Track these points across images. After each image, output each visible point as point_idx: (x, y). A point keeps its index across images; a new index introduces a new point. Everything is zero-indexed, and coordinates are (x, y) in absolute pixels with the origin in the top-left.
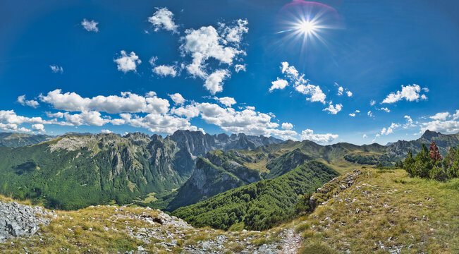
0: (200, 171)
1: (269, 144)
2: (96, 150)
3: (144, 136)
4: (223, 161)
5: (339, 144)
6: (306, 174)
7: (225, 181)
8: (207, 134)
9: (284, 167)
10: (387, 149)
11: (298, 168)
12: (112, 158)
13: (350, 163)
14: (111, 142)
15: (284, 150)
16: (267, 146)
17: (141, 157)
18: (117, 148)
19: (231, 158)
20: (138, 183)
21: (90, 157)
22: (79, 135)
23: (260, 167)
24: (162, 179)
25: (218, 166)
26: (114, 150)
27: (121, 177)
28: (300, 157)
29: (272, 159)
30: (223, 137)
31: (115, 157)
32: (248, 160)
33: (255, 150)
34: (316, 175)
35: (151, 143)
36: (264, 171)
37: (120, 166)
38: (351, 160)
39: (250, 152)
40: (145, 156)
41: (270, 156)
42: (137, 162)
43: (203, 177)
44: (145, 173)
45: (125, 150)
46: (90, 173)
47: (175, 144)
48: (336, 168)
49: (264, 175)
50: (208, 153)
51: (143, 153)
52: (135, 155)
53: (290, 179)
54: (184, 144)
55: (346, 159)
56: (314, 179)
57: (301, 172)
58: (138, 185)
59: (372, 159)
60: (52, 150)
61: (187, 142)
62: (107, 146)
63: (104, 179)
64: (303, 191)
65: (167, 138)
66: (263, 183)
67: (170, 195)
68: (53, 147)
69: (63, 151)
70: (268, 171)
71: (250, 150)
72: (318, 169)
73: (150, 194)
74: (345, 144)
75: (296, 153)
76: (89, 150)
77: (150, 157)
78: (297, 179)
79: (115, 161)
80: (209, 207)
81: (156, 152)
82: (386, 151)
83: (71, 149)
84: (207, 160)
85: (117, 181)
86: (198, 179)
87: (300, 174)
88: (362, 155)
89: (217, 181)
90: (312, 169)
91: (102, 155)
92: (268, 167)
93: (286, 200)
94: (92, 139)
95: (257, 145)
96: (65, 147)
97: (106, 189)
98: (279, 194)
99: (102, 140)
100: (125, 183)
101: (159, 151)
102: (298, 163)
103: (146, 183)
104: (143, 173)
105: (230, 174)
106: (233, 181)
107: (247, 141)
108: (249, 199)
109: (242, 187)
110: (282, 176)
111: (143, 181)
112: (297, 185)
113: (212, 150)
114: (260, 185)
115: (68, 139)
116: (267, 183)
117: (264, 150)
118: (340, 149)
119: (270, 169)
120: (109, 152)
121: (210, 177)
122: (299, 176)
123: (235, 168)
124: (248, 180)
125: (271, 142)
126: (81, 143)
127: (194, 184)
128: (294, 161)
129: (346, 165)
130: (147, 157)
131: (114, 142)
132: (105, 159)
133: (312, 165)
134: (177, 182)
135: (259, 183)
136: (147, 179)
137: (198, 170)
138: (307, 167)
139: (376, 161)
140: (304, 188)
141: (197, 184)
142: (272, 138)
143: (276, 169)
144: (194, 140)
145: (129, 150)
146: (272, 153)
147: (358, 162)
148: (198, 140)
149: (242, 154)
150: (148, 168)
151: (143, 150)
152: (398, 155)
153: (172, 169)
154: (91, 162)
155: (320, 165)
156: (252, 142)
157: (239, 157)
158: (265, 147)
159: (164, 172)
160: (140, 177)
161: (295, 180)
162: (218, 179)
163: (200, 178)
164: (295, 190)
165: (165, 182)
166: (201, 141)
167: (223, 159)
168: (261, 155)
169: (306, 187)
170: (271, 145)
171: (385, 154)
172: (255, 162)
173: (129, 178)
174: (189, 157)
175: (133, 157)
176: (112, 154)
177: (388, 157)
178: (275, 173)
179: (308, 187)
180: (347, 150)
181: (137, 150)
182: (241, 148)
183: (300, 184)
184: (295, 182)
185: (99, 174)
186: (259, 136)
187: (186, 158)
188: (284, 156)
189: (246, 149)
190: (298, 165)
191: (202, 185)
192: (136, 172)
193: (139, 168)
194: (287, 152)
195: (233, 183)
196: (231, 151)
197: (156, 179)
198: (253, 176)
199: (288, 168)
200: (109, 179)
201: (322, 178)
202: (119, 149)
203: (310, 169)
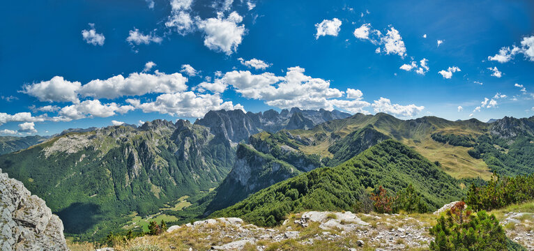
0: (242, 162)
1: (332, 120)
2: (105, 148)
3: (166, 123)
4: (271, 146)
5: (425, 118)
6: (379, 159)
7: (275, 173)
8: (249, 113)
9: (352, 150)
10: (489, 128)
11: (368, 152)
12: (127, 156)
13: (439, 144)
14: (123, 135)
15: (352, 127)
16: (329, 123)
17: (165, 152)
18: (131, 143)
19: (281, 142)
20: (164, 185)
21: (97, 158)
22: (81, 132)
23: (320, 150)
24: (195, 177)
25: (265, 153)
26: (128, 146)
27: (141, 180)
28: (372, 136)
29: (336, 139)
30: (271, 114)
31: (131, 155)
32: (305, 143)
33: (313, 128)
34: (392, 160)
35: (177, 132)
36: (326, 156)
37: (138, 166)
38: (440, 139)
39: (307, 132)
40: (170, 149)
41: (334, 136)
42: (160, 158)
43: (247, 169)
44: (172, 172)
45: (143, 145)
46: (100, 178)
47: (208, 130)
48: (420, 150)
49: (326, 161)
50: (251, 137)
51: (167, 146)
52: (156, 149)
53: (356, 166)
54: (220, 128)
55: (434, 138)
56: (390, 165)
57: (371, 155)
58: (165, 188)
59: (468, 139)
60: (47, 155)
61: (223, 125)
62: (118, 142)
63: (119, 186)
64: (373, 182)
65: (195, 123)
66: (318, 172)
67: (207, 197)
68: (49, 151)
69: (61, 154)
70: (332, 156)
71: (307, 128)
72: (395, 151)
73: (181, 199)
74: (434, 119)
75: (368, 131)
76: (96, 149)
77: (177, 150)
78: (366, 165)
79: (131, 161)
80: (247, 209)
81: (184, 143)
82: (486, 130)
83: (71, 151)
84: (251, 147)
85: (136, 185)
86: (240, 172)
87: (370, 159)
88: (455, 133)
89: (265, 173)
90: (387, 151)
91: (113, 153)
92: (330, 150)
93: (347, 196)
94: (98, 135)
95: (316, 121)
96: (63, 150)
97: (122, 198)
98: (337, 187)
99: (111, 135)
100: (147, 188)
101: (187, 140)
102: (369, 144)
103: (175, 184)
104: (170, 172)
105: (280, 162)
106: (285, 171)
107: (302, 117)
108: (297, 196)
109: (289, 180)
110: (346, 162)
111: (170, 183)
112: (366, 174)
113: (257, 133)
114: (313, 176)
115: (66, 139)
117: (325, 128)
118: (426, 125)
119: (333, 152)
120: (122, 149)
121: (255, 169)
122: (369, 162)
123: (288, 154)
124: (306, 169)
125: (334, 118)
126: (84, 141)
127: (236, 179)
128: (365, 141)
129: (434, 146)
130: (173, 151)
131: (127, 136)
132: (117, 160)
133: (388, 146)
134: (215, 180)
135: (311, 173)
136: (175, 179)
137: (240, 160)
138: (380, 149)
139: (473, 143)
140: (375, 177)
141: (240, 179)
142: (335, 112)
143: (341, 153)
144: (233, 122)
145: (148, 144)
146: (336, 132)
147: (450, 143)
148: (237, 121)
149: (296, 136)
150: (176, 165)
151: (167, 142)
152: (503, 135)
153: (207, 163)
154: (100, 165)
155: (399, 146)
156: (310, 119)
157: (292, 139)
158: (326, 125)
159: (197, 168)
160: (167, 178)
161: (364, 167)
162: (266, 170)
163: (242, 170)
164: (362, 181)
165: (200, 181)
166: (242, 122)
167: (272, 144)
168: (321, 134)
169: (377, 177)
170: (334, 121)
171: (486, 134)
172: (314, 145)
173: (151, 180)
174: (228, 145)
175: (154, 153)
176: (126, 152)
177: (489, 138)
178: (340, 158)
179: (380, 175)
180: (436, 126)
181: (158, 143)
182: (296, 127)
183: (369, 172)
184: (363, 170)
185: (111, 179)
186: (318, 110)
187: (224, 147)
188: (352, 135)
189: (302, 128)
190: (370, 147)
191: (247, 180)
192: (160, 172)
193: (163, 165)
194: (355, 130)
195: (286, 174)
196: (282, 132)
197: (187, 178)
198: (312, 163)
199: (358, 151)
200: (125, 185)
201: (401, 163)
202: (134, 144)
203: (384, 152)
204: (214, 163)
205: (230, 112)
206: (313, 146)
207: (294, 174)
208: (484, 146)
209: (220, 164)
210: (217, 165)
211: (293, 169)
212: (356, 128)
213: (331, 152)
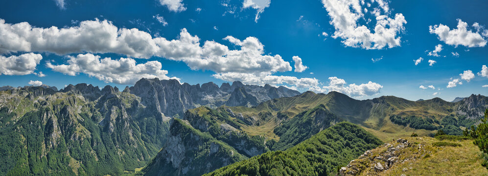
0: (176, 139)
2: (20, 111)
4: (210, 124)
5: (383, 98)
6: (333, 143)
7: (213, 155)
8: (185, 84)
9: (301, 132)
10: (454, 108)
11: (322, 134)
12: (45, 123)
13: (399, 127)
14: (41, 98)
15: (301, 106)
16: (275, 101)
17: (88, 121)
18: (51, 108)
19: (221, 119)
20: (84, 159)
21: (11, 122)
23: (264, 132)
24: (120, 153)
25: (202, 131)
26: (47, 110)
27: (59, 152)
28: (324, 117)
29: (284, 119)
30: (210, 88)
31: (50, 122)
32: (247, 122)
33: (257, 106)
34: (348, 145)
35: (103, 100)
36: (271, 138)
37: (56, 134)
38: (398, 122)
39: (250, 110)
40: (94, 119)
41: (280, 116)
42: (82, 127)
43: (181, 149)
44: (95, 144)
45: (64, 110)
46: (12, 146)
47: (138, 99)
48: (377, 134)
49: (271, 145)
50: (188, 111)
51: (91, 115)
52: (79, 117)
53: (309, 150)
54: (152, 99)
55: (393, 120)
56: (345, 150)
57: (325, 139)
58: (85, 164)
59: (431, 121)
61: (156, 96)
62: (36, 105)
63: (33, 156)
64: (328, 170)
65: (125, 91)
66: (269, 156)
70: (277, 139)
71: (250, 106)
72: (351, 135)
74: (392, 99)
75: (319, 111)
76: (10, 111)
77: (101, 119)
78: (319, 150)
79: (49, 127)
81: (110, 113)
82: (451, 111)
84: (187, 123)
85: (53, 157)
86: (173, 151)
87: (324, 143)
88: (416, 115)
89: (201, 154)
90: (341, 135)
91: (29, 117)
92: (276, 132)
94: (13, 95)
95: (260, 99)
97: (36, 171)
99: (28, 96)
100: (64, 161)
101: (114, 110)
102: (320, 127)
103: (97, 160)
104: (92, 145)
105: (220, 142)
106: (224, 154)
107: (245, 93)
109: (237, 164)
110: (298, 146)
111: (91, 158)
112: (320, 160)
113: (194, 107)
114: (264, 160)
116: (274, 157)
117: (270, 106)
118: (383, 105)
119: (280, 135)
120: (40, 114)
121: (190, 149)
122: (322, 147)
123: (228, 133)
124: (248, 152)
127: (168, 159)
128: (316, 122)
129: (393, 130)
130: (97, 121)
131: (47, 100)
132: (34, 125)
133: (343, 129)
134: (142, 158)
135: (262, 157)
136: (97, 154)
137: (173, 137)
138: (334, 133)
139: (437, 125)
140: (329, 164)
141: (172, 160)
142: (282, 88)
143: (289, 136)
144: (166, 93)
145: (70, 110)
146: (283, 111)
147: (411, 126)
148: (172, 93)
149: (237, 113)
150: (99, 137)
151: (91, 110)
152: (470, 116)
153: (135, 138)
154: (13, 129)
155: (354, 129)
156: (254, 95)
157: (233, 116)
158: (272, 103)
159: (123, 142)
160: (88, 151)
161: (317, 152)
162: (203, 151)
163: (176, 150)
164: (316, 168)
165: (125, 158)
166: (177, 94)
167: (210, 121)
168: (266, 113)
169: (332, 164)
170: (281, 99)
171: (452, 115)
172: (258, 125)
173: (70, 152)
174: (159, 118)
175: (76, 121)
176: (45, 117)
177: (455, 119)
178: (286, 141)
179: (335, 162)
180: (395, 107)
181: (81, 110)
182: (237, 103)
183: (324, 159)
184: (317, 156)
185: (25, 147)
186: (263, 86)
187: (154, 121)
188: (301, 115)
189: (244, 104)
190: (321, 129)
191: (180, 162)
192: (81, 143)
193: (85, 136)
194: (304, 110)
195: (226, 157)
196: (222, 109)
197: (111, 154)
198: (255, 146)
199: (307, 134)
200: (41, 155)
201: (357, 148)
202: (54, 109)
203: (338, 136)
204: (142, 138)
205: (164, 81)
206: (256, 127)
207: (234, 157)
208: (449, 128)
209: (149, 141)
210: (145, 141)
211: (233, 152)
212: (306, 107)
213: (277, 134)
